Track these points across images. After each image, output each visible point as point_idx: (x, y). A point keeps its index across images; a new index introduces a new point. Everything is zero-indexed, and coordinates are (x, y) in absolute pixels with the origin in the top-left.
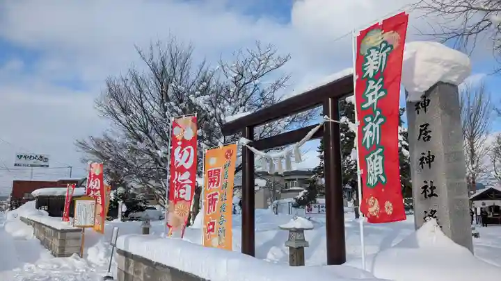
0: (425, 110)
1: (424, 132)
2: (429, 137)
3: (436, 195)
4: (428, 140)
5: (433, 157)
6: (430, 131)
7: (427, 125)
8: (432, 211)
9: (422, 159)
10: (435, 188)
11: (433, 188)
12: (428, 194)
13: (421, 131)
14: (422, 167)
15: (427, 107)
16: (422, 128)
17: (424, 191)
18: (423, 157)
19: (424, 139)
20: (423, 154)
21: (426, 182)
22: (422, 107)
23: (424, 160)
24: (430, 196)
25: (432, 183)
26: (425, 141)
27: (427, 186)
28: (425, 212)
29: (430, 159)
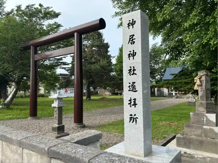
0: (133, 28)
1: (131, 39)
2: (134, 42)
3: (136, 74)
4: (133, 44)
5: (136, 53)
6: (134, 39)
7: (133, 35)
8: (133, 82)
9: (129, 55)
11: (134, 70)
12: (132, 73)
13: (130, 39)
14: (129, 59)
15: (134, 25)
16: (131, 37)
17: (130, 72)
18: (130, 54)
19: (131, 43)
20: (130, 52)
21: (131, 67)
22: (131, 25)
23: (131, 55)
24: (132, 74)
25: (134, 67)
26: (131, 44)
27: (131, 69)
28: (130, 83)
29: (134, 54)
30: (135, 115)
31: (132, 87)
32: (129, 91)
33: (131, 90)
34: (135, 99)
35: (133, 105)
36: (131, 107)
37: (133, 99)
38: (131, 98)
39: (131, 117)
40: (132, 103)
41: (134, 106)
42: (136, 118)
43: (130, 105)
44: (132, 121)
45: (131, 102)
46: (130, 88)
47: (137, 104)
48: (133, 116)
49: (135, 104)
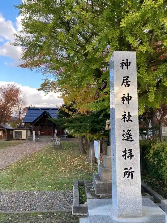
0: (127, 69)
1: (125, 81)
3: (131, 121)
4: (128, 86)
5: (131, 97)
6: (129, 82)
7: (128, 77)
8: (128, 130)
10: (131, 116)
11: (130, 116)
12: (126, 119)
13: (124, 80)
14: (123, 103)
15: (128, 66)
16: (124, 79)
17: (124, 118)
18: (124, 97)
19: (125, 85)
20: (124, 95)
21: (125, 112)
22: (125, 65)
23: (125, 99)
24: (127, 121)
25: (129, 113)
26: (126, 87)
27: (125, 115)
28: (124, 131)
29: (128, 98)
30: (131, 168)
31: (127, 135)
32: (123, 140)
33: (126, 138)
34: (131, 150)
35: (128, 157)
36: (125, 159)
37: (128, 150)
38: (125, 149)
39: (125, 171)
40: (128, 155)
41: (130, 158)
42: (131, 172)
43: (124, 157)
44: (127, 176)
45: (126, 154)
46: (125, 136)
47: (133, 156)
48: (128, 170)
49: (131, 156)
